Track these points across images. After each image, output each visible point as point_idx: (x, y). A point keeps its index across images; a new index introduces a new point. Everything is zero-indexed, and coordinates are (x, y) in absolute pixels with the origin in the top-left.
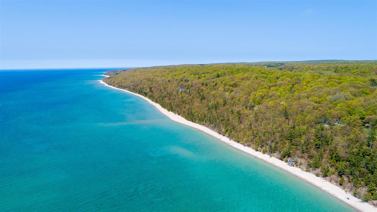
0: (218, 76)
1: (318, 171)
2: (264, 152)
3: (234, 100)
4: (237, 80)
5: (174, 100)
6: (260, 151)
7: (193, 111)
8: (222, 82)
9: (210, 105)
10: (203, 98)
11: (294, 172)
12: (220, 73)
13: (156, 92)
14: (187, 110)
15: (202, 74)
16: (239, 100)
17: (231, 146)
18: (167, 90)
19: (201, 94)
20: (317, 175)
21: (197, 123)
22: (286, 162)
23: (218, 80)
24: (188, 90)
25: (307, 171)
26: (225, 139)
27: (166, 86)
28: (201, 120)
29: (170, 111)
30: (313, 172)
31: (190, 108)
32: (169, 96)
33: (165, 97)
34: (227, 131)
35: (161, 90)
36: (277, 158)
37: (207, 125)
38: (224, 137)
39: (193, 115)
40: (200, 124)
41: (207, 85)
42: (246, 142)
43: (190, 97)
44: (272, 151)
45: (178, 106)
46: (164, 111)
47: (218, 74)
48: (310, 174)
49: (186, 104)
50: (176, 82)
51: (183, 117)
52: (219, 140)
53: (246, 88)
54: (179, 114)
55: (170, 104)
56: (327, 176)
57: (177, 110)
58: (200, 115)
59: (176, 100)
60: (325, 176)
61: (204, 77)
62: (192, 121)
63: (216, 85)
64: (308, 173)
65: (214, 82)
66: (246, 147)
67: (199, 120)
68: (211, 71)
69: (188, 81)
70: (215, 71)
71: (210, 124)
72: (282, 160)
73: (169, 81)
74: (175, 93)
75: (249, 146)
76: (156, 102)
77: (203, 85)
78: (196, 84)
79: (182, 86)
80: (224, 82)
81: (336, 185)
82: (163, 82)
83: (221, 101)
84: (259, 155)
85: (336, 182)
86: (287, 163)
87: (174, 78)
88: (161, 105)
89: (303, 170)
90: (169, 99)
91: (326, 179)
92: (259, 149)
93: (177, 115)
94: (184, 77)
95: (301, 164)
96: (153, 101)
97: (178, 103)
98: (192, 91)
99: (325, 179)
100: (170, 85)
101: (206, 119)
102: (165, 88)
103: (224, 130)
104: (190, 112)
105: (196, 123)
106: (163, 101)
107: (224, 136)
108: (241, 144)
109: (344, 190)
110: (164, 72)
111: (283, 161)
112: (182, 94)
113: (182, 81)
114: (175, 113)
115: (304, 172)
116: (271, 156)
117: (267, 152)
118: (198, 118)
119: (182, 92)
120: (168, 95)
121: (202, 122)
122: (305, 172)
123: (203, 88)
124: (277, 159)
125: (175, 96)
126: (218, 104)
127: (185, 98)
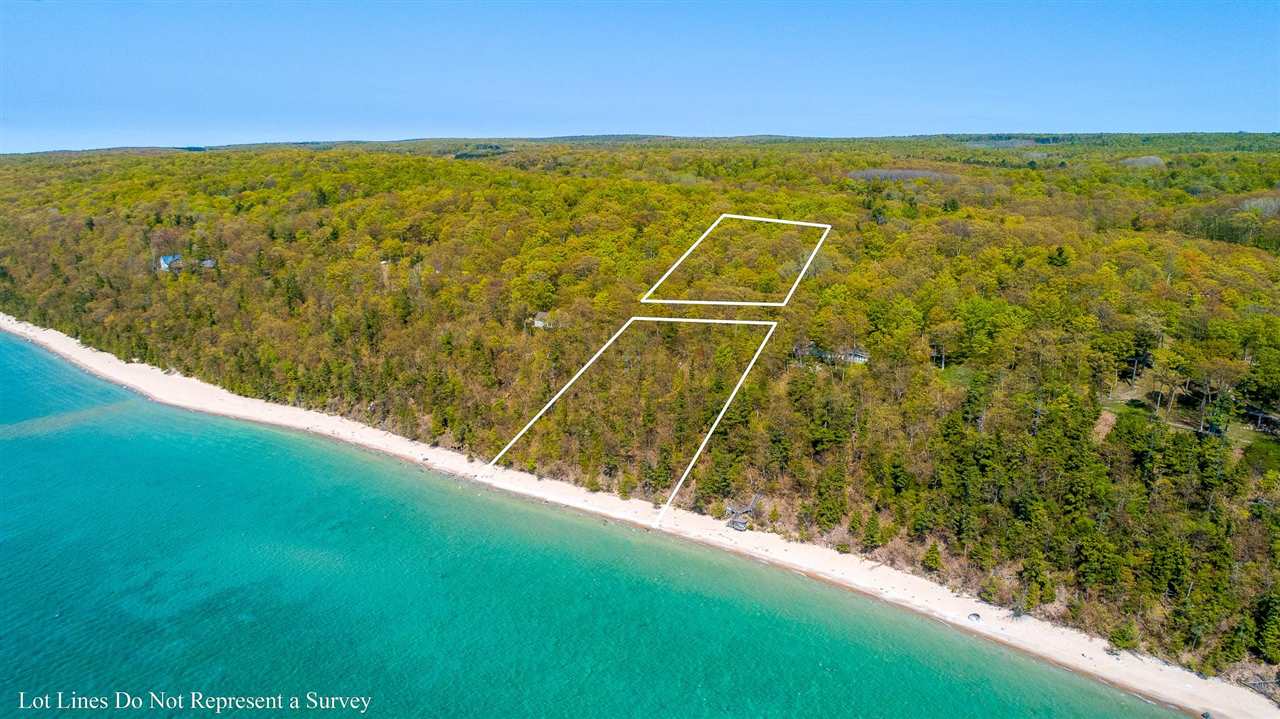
0: (323, 198)
1: (840, 531)
2: (626, 493)
3: (444, 295)
4: (419, 215)
5: (144, 309)
6: (608, 491)
7: (263, 353)
8: (353, 225)
9: (338, 321)
10: (296, 296)
11: (763, 553)
12: (327, 188)
13: (30, 276)
14: (226, 353)
15: (245, 189)
16: (464, 296)
17: (489, 488)
18: (91, 265)
19: (281, 274)
20: (843, 549)
21: (295, 405)
22: (719, 518)
23: (335, 215)
24: (208, 264)
25: (802, 541)
26: (447, 460)
27: (82, 248)
28: (311, 393)
29: (135, 360)
30: (825, 538)
31: (243, 340)
32: (115, 293)
33: (88, 301)
34: (445, 423)
35: (54, 265)
36: (679, 506)
37: (344, 408)
38: (438, 449)
39: (265, 371)
40: (310, 408)
41: (291, 238)
42: (543, 459)
43: (227, 294)
44: (654, 485)
45: (172, 335)
46: (104, 365)
47: (321, 190)
48: (817, 547)
49: (213, 323)
50: (129, 227)
51: (215, 383)
52: (423, 468)
53: (470, 245)
54: (188, 372)
55: (129, 328)
56: (876, 547)
57: (173, 354)
58: (301, 370)
59: (158, 308)
60: (868, 548)
61: (265, 203)
62: (267, 398)
63: (335, 235)
64: (807, 546)
65: (321, 225)
66: (547, 481)
67: (302, 389)
68: (280, 179)
69: (191, 222)
70: (298, 176)
71: (359, 400)
72: (701, 512)
73: (91, 225)
74: (141, 278)
75: (556, 474)
76: (43, 320)
77: (274, 238)
78: (238, 234)
79: (168, 245)
80: (361, 225)
81: (913, 572)
82: (55, 229)
83: (386, 304)
84: (609, 505)
85: (911, 561)
86: (723, 523)
87: (109, 210)
88: (76, 337)
89: (789, 539)
90: (118, 306)
91: (875, 559)
92: (602, 479)
93: (177, 377)
94: (165, 205)
95: (774, 517)
96: (21, 318)
97: (170, 322)
98: (227, 268)
99: (872, 559)
100: (100, 245)
101: (334, 382)
102: (79, 258)
103: (428, 420)
104: (247, 359)
105: (285, 402)
106: (87, 319)
107: (436, 445)
108: (522, 470)
109: (945, 587)
110: (42, 184)
111: (704, 514)
112: (181, 279)
113: (159, 221)
114: (164, 368)
115: (793, 544)
116: (657, 505)
117: (638, 489)
118: (294, 384)
119: (175, 272)
120: (106, 289)
121: (319, 399)
122: (799, 544)
123: (279, 248)
124: (680, 512)
125: (144, 290)
126: (374, 314)
127: (198, 298)
